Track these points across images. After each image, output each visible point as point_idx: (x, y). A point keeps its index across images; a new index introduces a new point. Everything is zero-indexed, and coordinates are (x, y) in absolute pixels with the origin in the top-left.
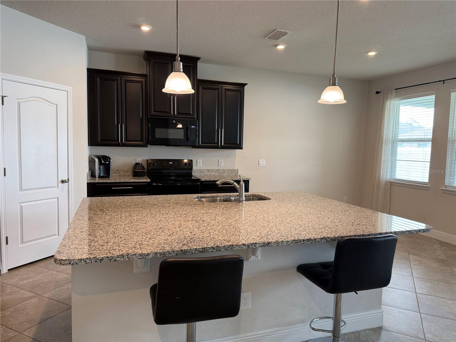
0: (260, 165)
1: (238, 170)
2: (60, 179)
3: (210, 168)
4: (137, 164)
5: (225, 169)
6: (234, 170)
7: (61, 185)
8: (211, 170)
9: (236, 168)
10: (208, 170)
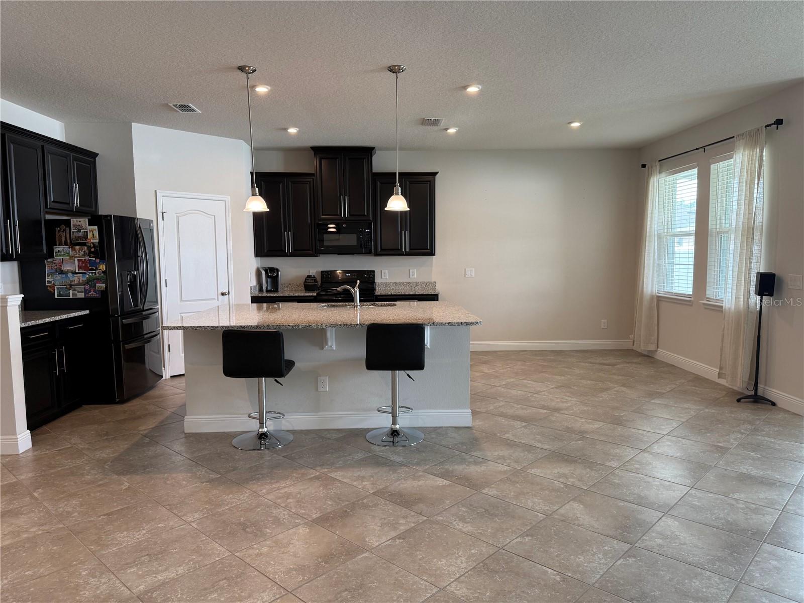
0: (466, 276)
1: (435, 282)
2: (220, 292)
3: (398, 281)
4: (309, 276)
5: (418, 281)
6: (430, 283)
7: (221, 297)
8: (399, 283)
9: (433, 281)
10: (396, 283)
